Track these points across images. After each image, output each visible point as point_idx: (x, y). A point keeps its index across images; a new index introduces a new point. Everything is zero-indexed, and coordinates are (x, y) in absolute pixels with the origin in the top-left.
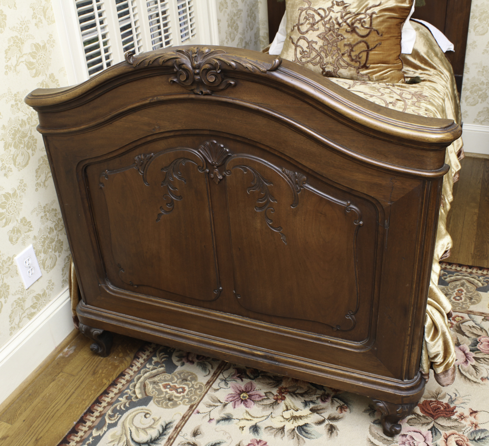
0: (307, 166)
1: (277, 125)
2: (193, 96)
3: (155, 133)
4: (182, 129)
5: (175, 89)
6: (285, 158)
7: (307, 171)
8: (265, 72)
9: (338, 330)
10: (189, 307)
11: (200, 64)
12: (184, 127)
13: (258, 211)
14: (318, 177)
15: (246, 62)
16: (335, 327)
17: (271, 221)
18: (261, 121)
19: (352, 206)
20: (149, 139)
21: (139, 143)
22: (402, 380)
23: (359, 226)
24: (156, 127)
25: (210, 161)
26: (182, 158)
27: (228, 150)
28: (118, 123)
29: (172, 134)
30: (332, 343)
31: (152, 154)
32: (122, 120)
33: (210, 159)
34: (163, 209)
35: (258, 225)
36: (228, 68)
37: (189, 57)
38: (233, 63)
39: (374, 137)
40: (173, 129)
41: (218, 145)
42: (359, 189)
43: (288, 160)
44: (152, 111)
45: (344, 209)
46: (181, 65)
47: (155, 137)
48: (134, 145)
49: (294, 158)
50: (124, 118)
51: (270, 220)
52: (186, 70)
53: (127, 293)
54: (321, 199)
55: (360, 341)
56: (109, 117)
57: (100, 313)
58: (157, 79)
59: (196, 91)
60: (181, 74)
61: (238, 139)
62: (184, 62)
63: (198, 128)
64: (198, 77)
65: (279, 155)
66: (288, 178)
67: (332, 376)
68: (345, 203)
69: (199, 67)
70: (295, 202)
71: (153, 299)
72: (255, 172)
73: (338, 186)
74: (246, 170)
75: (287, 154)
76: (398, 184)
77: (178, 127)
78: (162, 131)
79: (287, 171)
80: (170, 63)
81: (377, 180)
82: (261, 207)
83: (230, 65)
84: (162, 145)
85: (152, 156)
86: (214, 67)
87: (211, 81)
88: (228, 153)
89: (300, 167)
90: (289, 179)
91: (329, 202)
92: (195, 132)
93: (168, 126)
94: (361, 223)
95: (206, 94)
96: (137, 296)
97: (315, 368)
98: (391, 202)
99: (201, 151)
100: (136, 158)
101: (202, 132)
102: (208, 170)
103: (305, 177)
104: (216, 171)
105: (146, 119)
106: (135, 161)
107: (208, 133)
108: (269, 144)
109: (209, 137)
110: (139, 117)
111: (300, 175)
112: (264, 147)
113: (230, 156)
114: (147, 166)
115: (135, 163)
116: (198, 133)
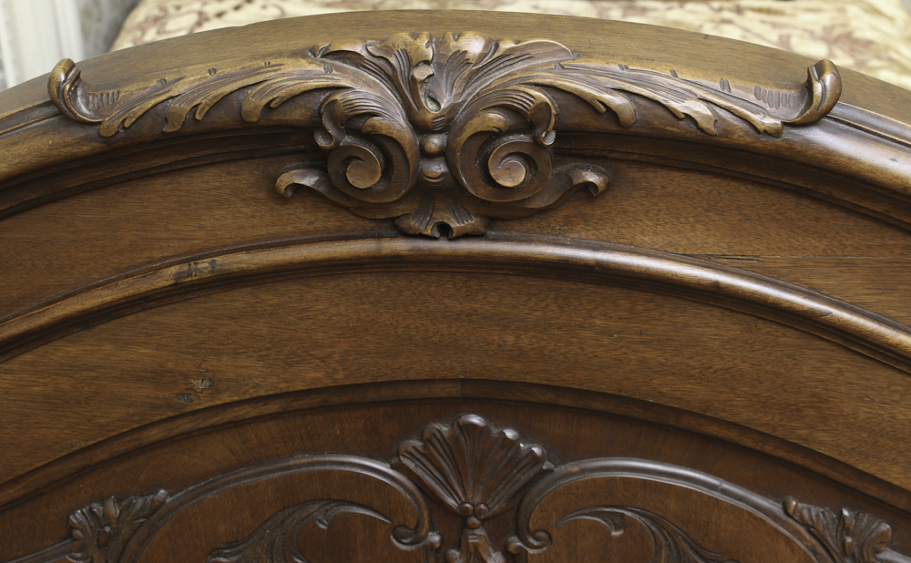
1: (789, 338)
2: (401, 246)
3: (188, 409)
4: (328, 383)
5: (301, 217)
6: (807, 463)
8: (774, 133)
11: (453, 108)
12: (341, 377)
15: (683, 96)
18: (714, 328)
20: (155, 434)
21: (101, 455)
24: (199, 384)
25: (451, 502)
26: (314, 501)
27: (536, 450)
29: (273, 408)
31: (162, 492)
33: (453, 493)
36: (592, 122)
37: (391, 79)
38: (617, 101)
40: (283, 387)
41: (495, 431)
43: (818, 468)
44: (177, 317)
46: (355, 121)
47: (185, 425)
48: (74, 464)
49: (851, 461)
50: (28, 357)
52: (383, 142)
58: (209, 181)
59: (414, 224)
60: (350, 159)
61: (598, 405)
62: (373, 105)
63: (412, 376)
64: (437, 168)
65: (781, 453)
66: (807, 536)
69: (447, 124)
72: (660, 527)
74: (621, 522)
75: (823, 450)
77: (310, 375)
78: (225, 399)
79: (810, 511)
80: (297, 114)
83: (611, 112)
84: (217, 450)
85: (163, 503)
86: (525, 120)
87: (508, 184)
88: (536, 460)
89: (873, 491)
90: (814, 541)
92: (388, 394)
95: (467, 236)
99: (411, 465)
100: (78, 517)
101: (424, 391)
102: (436, 538)
103: (885, 527)
104: (478, 536)
105: (143, 355)
106: (72, 528)
107: (454, 390)
108: (743, 416)
109: (451, 407)
110: (108, 347)
111: (865, 518)
112: (713, 430)
113: (549, 471)
114: (133, 545)
115: (70, 536)
116: (408, 392)
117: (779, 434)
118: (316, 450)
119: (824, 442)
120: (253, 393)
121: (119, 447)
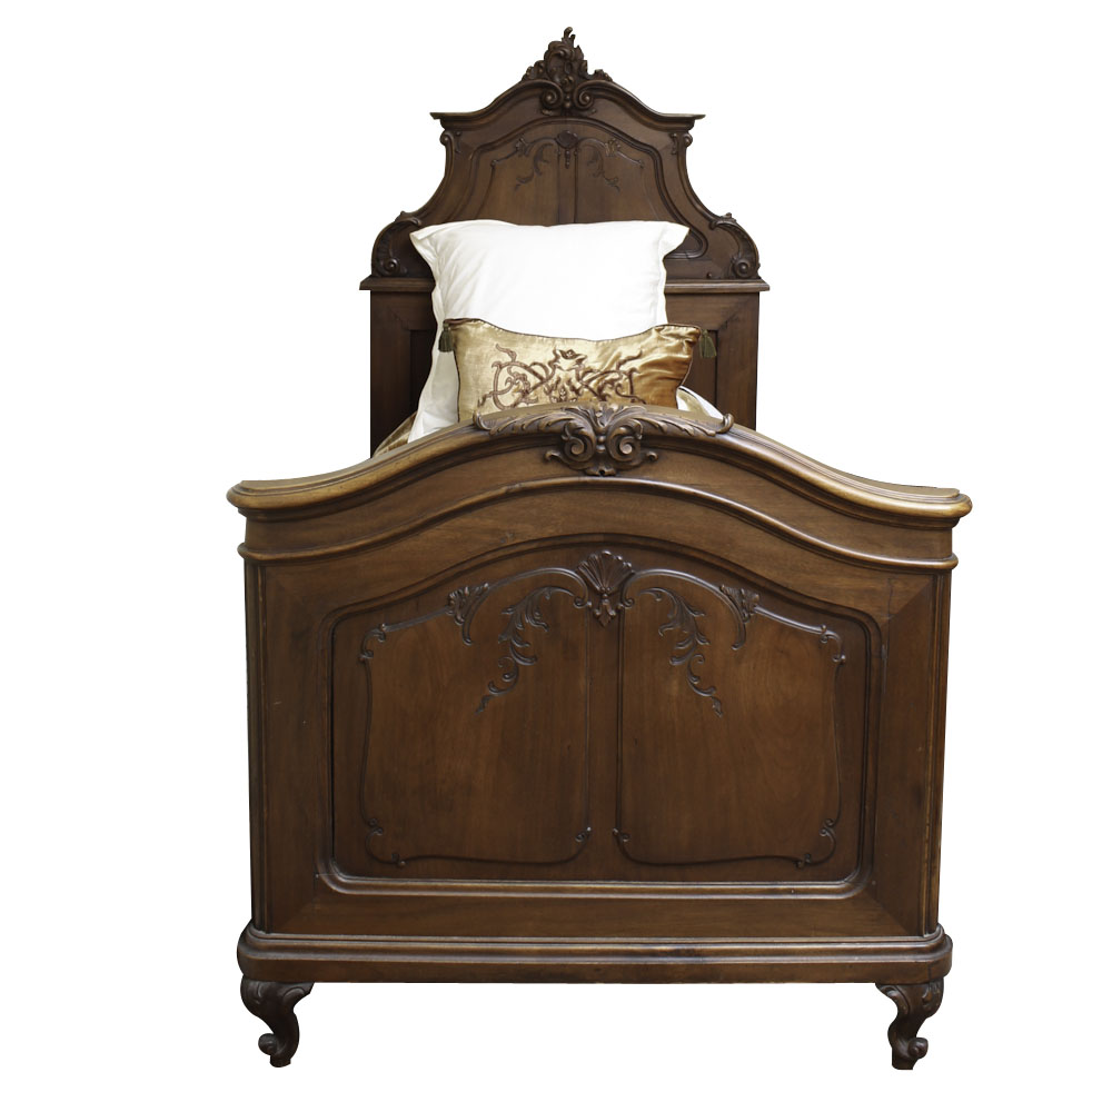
0: (764, 575)
1: (719, 516)
2: (587, 479)
3: (503, 546)
4: (556, 534)
5: (552, 468)
6: (728, 567)
7: (762, 583)
8: (713, 436)
9: (806, 863)
10: (518, 884)
11: (609, 427)
12: (561, 532)
13: (676, 664)
14: (779, 591)
15: (683, 423)
16: (802, 858)
17: (698, 678)
18: (695, 512)
19: (829, 633)
20: (489, 557)
21: (467, 566)
22: (921, 935)
23: (842, 663)
24: (509, 536)
25: (597, 587)
26: (546, 586)
27: (629, 565)
28: (431, 533)
29: (534, 546)
30: (797, 892)
31: (486, 585)
32: (441, 527)
33: (597, 583)
34: (494, 686)
35: (674, 688)
36: (653, 431)
37: (588, 418)
38: (662, 424)
39: (865, 520)
40: (540, 536)
41: (615, 557)
42: (842, 602)
43: (732, 569)
44: (503, 508)
45: (817, 639)
46: (576, 431)
47: (501, 553)
48: (456, 570)
49: (743, 565)
50: (446, 524)
51: (695, 676)
52: (584, 437)
53: (380, 882)
54: (783, 628)
55: (843, 879)
56: (419, 522)
57: (307, 943)
58: (521, 456)
59: (592, 471)
60: (573, 444)
61: (653, 544)
62: (581, 425)
63: (587, 531)
64: (602, 448)
65: (718, 564)
66: (729, 600)
67: (805, 958)
68: (819, 629)
69: (606, 433)
70: (742, 637)
71: (440, 884)
72: (675, 596)
73: (810, 603)
74: (660, 595)
75: (734, 561)
76: (899, 586)
77: (550, 531)
78: (518, 541)
79: (730, 590)
80: (557, 428)
81: (869, 584)
82: (680, 656)
83: (660, 427)
84: (510, 565)
85: (486, 589)
86: (632, 431)
87: (625, 452)
88: (629, 569)
89: (752, 579)
90: (731, 603)
91: (794, 631)
92: (577, 540)
93: (531, 531)
94: (843, 657)
95: (610, 475)
96: (404, 884)
97: (773, 950)
98: (890, 614)
99: (583, 571)
100: (452, 596)
101: (590, 539)
102: (590, 604)
103: (757, 596)
104: (606, 603)
105: (489, 523)
106: (450, 599)
107: (601, 538)
108: (704, 547)
109: (598, 546)
110: (477, 520)
111: (749, 593)
112: (695, 554)
113: (633, 574)
114: (473, 608)
115: (449, 604)
116: (584, 539)
117: (718, 554)
118: (547, 566)
119: (733, 557)
120: (528, 539)
121: (474, 563)
